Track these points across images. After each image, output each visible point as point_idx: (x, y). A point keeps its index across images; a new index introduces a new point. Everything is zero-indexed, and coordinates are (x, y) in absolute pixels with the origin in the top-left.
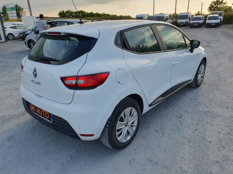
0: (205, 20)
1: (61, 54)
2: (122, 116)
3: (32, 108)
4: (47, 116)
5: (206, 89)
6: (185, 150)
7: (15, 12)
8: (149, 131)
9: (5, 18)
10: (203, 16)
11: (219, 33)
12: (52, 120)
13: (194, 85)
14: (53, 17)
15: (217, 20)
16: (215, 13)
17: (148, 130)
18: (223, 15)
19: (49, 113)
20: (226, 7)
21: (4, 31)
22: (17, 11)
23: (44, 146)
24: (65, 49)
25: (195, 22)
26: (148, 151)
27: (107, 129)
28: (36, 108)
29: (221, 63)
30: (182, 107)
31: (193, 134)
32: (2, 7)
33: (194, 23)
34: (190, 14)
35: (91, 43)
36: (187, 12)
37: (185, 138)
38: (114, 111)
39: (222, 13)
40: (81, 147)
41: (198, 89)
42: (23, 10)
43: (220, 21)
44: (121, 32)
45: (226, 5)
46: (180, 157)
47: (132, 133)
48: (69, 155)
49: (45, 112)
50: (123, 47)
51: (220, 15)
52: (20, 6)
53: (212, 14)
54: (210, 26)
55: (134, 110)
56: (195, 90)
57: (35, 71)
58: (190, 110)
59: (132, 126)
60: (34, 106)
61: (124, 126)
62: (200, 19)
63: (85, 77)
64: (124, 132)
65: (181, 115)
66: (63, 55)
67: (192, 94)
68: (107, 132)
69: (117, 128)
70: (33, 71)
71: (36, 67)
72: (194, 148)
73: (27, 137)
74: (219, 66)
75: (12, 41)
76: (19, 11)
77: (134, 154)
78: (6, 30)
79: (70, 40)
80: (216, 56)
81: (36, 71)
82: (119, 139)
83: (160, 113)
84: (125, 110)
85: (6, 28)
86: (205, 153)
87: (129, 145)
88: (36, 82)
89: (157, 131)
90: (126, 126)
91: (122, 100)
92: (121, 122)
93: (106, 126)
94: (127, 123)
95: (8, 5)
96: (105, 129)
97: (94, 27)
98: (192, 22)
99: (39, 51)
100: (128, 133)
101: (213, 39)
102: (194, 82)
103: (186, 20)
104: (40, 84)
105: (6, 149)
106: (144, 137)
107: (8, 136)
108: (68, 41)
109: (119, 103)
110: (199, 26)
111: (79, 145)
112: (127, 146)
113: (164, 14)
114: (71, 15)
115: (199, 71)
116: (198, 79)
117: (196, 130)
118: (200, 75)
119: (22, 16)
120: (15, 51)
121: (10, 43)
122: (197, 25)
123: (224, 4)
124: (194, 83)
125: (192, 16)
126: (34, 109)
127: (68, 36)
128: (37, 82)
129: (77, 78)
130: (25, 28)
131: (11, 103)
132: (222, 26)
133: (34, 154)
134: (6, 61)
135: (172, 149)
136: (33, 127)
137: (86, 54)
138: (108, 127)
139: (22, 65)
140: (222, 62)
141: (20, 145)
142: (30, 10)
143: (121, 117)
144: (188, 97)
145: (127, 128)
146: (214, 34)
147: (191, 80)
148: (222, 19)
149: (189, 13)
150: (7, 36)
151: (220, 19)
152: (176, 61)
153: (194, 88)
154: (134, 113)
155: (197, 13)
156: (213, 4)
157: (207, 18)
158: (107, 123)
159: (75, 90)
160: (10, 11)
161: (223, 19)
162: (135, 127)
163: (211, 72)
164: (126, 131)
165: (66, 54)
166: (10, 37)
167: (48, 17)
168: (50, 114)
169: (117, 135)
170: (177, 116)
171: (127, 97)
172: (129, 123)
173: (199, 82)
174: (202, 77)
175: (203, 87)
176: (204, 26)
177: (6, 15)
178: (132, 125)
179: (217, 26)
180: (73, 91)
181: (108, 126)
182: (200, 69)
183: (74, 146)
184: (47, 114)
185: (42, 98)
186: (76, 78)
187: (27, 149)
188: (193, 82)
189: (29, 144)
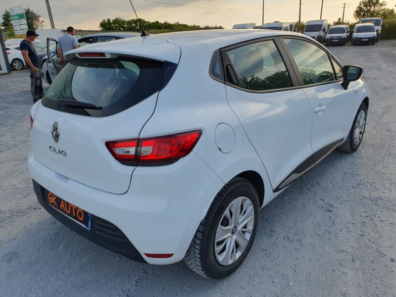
0: (351, 33)
1: (105, 94)
2: (225, 215)
3: (52, 200)
4: (81, 217)
5: (370, 154)
6: (348, 277)
7: (24, 21)
8: (274, 238)
9: (8, 33)
10: (348, 26)
11: (376, 55)
12: (90, 224)
13: (348, 147)
14: (90, 31)
15: (372, 33)
16: (368, 20)
17: (272, 237)
18: (381, 24)
19: (83, 211)
20: (384, 10)
21: (6, 55)
22: (29, 21)
23: (75, 272)
24: (113, 85)
25: (334, 37)
26: (275, 280)
27: (198, 242)
28: (59, 200)
29: (389, 106)
30: (331, 190)
31: (358, 244)
32: (4, 14)
33: (332, 39)
34: (325, 22)
35: (165, 73)
36: (319, 19)
37: (342, 251)
38: (211, 205)
39: (380, 20)
40: (146, 273)
41: (354, 154)
42: (40, 19)
43: (377, 34)
44: (222, 50)
45: (384, 7)
46: (340, 294)
47: (243, 245)
48: (123, 292)
49: (76, 208)
50: (225, 81)
51: (377, 23)
52: (34, 12)
53: (363, 22)
54: (360, 43)
55: (248, 202)
56: (350, 157)
57: (55, 129)
58: (345, 195)
59: (243, 232)
60: (55, 195)
61: (229, 234)
62: (342, 31)
63: (154, 141)
64: (230, 244)
65: (331, 206)
66: (109, 96)
67: (345, 164)
68: (198, 247)
69: (218, 239)
70: (51, 129)
71: (58, 120)
72: (364, 272)
73: (42, 254)
74: (387, 112)
75: (19, 72)
76: (32, 20)
77: (249, 286)
78: (9, 53)
79: (121, 67)
80: (377, 94)
81: (57, 129)
82: (220, 258)
83: (291, 203)
84: (231, 202)
85: (8, 49)
86: (387, 284)
87: (239, 269)
88: (57, 151)
89: (289, 238)
90: (233, 233)
91: (227, 184)
92: (224, 228)
93: (195, 236)
94: (235, 227)
95: (12, 10)
96: (195, 242)
97: (169, 41)
98: (328, 36)
99: (64, 89)
100: (237, 245)
101: (368, 65)
102: (349, 142)
103: (319, 33)
104: (66, 155)
105: (3, 280)
106: (266, 250)
107: (7, 252)
108: (117, 70)
109: (221, 190)
110: (341, 43)
111: (143, 270)
112: (234, 271)
113: (282, 23)
114: (122, 27)
115: (357, 123)
116: (355, 137)
117: (362, 235)
118: (357, 129)
119: (37, 29)
120: (25, 89)
121: (16, 75)
122: (338, 41)
123: (382, 5)
124: (348, 145)
125: (329, 26)
126: (54, 202)
127: (118, 60)
128: (59, 150)
129: (138, 142)
130: (42, 49)
131: (15, 185)
132: (380, 42)
133: (55, 290)
134: (7, 108)
135: (322, 275)
136: (54, 234)
137: (155, 95)
138: (199, 239)
139: (31, 117)
140: (391, 105)
141: (29, 272)
142: (50, 18)
143: (224, 217)
144: (338, 171)
145: (235, 236)
146: (368, 56)
147: (343, 139)
148: (380, 30)
149: (323, 21)
150: (10, 63)
151: (377, 31)
152: (320, 105)
153: (347, 153)
154: (247, 208)
155: (336, 21)
156: (362, 5)
157: (355, 30)
158: (198, 230)
159: (134, 167)
160: (16, 21)
161: (382, 31)
162: (249, 233)
163: (374, 123)
164: (233, 243)
165: (115, 94)
166: (17, 65)
167: (83, 31)
168: (86, 213)
169: (217, 253)
170: (322, 207)
171: (235, 177)
172: (240, 228)
173: (356, 142)
174: (361, 133)
175: (363, 151)
176: (350, 43)
177: (10, 27)
178: (244, 230)
179: (371, 42)
180: (129, 169)
181: (200, 235)
182: (358, 118)
183: (133, 271)
184: (80, 211)
185: (70, 180)
186: (136, 142)
187: (43, 280)
188: (345, 142)
189: (47, 269)
